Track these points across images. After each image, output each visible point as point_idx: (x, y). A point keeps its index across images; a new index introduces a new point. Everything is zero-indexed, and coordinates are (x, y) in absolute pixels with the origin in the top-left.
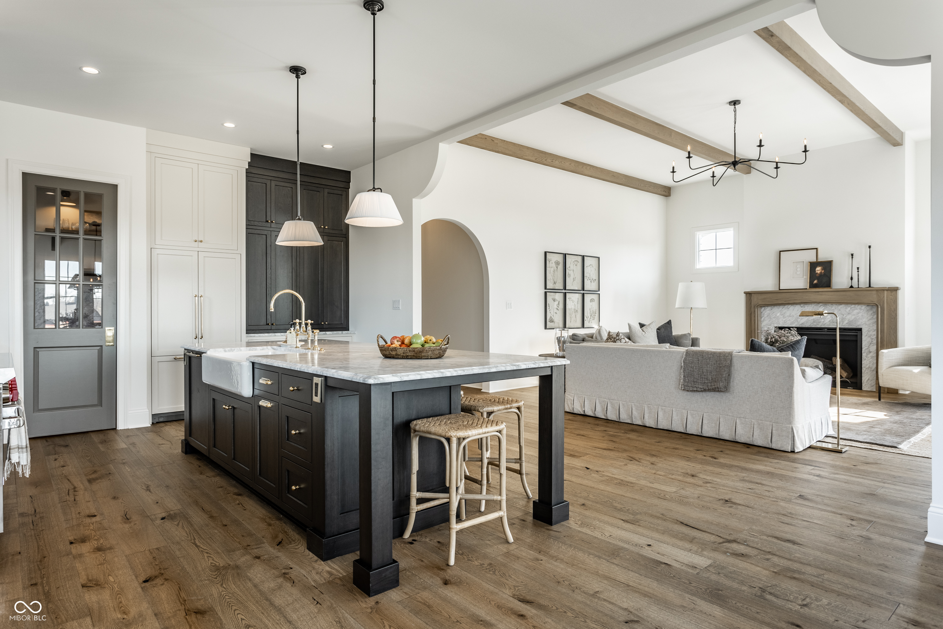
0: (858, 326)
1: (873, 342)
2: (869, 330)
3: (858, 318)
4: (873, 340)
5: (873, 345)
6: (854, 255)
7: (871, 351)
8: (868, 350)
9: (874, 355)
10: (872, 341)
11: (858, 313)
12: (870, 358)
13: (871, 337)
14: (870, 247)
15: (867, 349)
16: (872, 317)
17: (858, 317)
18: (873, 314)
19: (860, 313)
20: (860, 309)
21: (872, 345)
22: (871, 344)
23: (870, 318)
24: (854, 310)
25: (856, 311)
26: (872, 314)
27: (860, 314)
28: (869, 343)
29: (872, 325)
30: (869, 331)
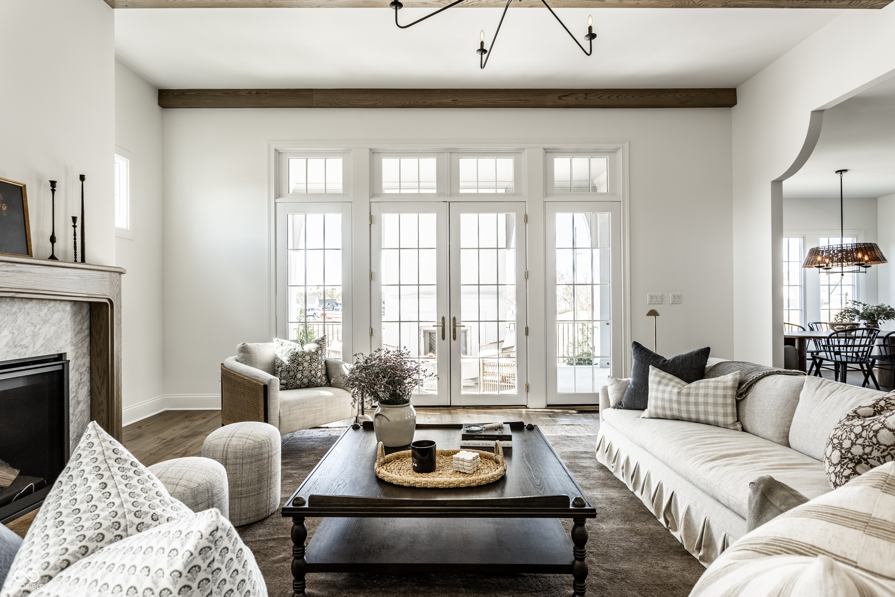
0: (61, 348)
1: (82, 381)
2: (77, 355)
3: (60, 331)
4: (83, 376)
5: (82, 388)
6: (57, 184)
7: (80, 399)
8: (76, 399)
9: (83, 408)
10: (81, 379)
11: (61, 320)
12: (79, 415)
13: (79, 370)
14: (82, 178)
15: (75, 396)
16: (80, 327)
17: (60, 328)
18: (82, 322)
19: (64, 319)
20: (64, 311)
21: (81, 386)
22: (79, 385)
23: (77, 329)
24: (54, 313)
25: (57, 316)
26: (80, 321)
27: (64, 323)
28: (77, 384)
29: (80, 345)
30: (76, 358)
